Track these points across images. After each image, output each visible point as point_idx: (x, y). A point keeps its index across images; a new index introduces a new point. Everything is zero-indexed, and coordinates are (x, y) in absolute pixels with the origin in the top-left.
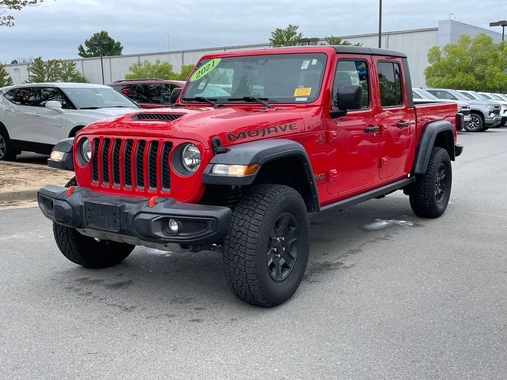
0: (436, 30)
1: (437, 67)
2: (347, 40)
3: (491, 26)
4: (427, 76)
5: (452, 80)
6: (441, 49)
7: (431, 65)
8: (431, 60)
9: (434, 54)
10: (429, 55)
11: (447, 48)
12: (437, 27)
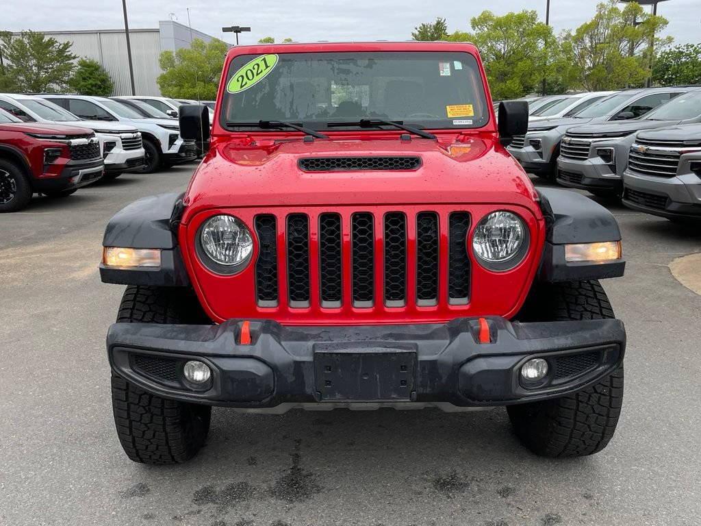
0: (157, 31)
1: (172, 74)
2: (53, 37)
3: (224, 31)
4: (161, 86)
5: (192, 91)
6: (174, 54)
7: (165, 72)
8: (163, 67)
9: (166, 60)
10: (161, 60)
11: (180, 54)
12: (158, 28)
